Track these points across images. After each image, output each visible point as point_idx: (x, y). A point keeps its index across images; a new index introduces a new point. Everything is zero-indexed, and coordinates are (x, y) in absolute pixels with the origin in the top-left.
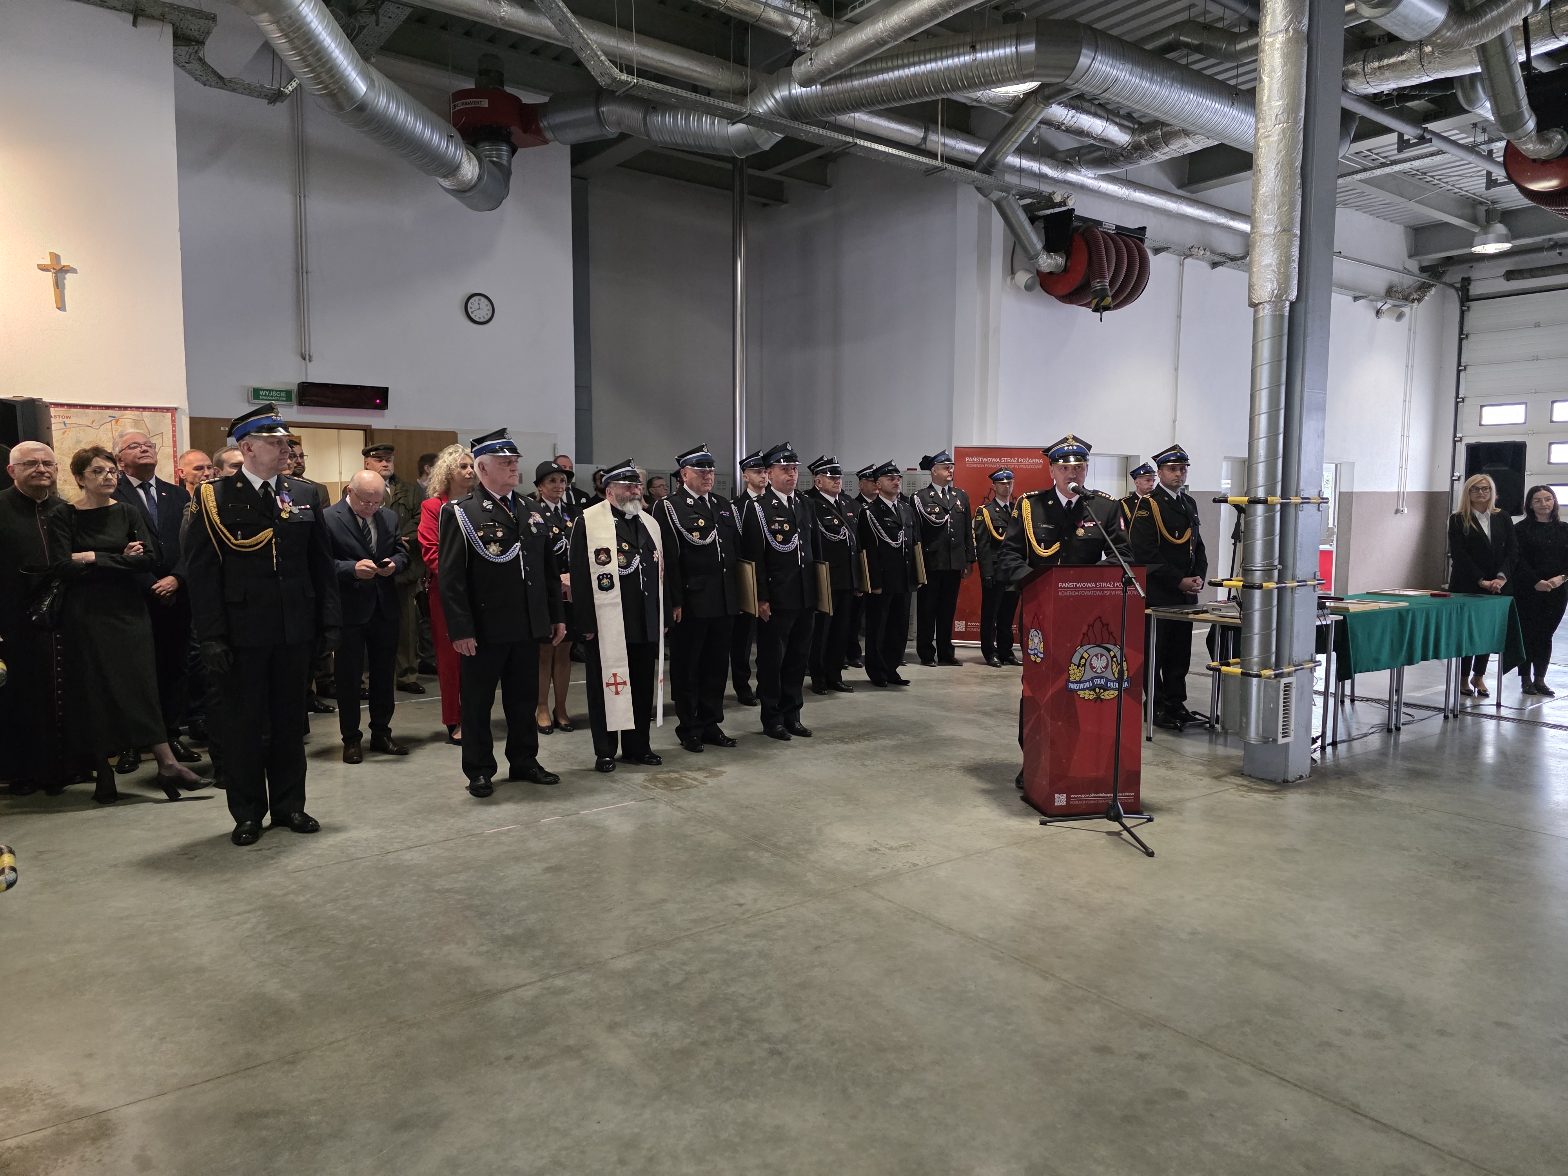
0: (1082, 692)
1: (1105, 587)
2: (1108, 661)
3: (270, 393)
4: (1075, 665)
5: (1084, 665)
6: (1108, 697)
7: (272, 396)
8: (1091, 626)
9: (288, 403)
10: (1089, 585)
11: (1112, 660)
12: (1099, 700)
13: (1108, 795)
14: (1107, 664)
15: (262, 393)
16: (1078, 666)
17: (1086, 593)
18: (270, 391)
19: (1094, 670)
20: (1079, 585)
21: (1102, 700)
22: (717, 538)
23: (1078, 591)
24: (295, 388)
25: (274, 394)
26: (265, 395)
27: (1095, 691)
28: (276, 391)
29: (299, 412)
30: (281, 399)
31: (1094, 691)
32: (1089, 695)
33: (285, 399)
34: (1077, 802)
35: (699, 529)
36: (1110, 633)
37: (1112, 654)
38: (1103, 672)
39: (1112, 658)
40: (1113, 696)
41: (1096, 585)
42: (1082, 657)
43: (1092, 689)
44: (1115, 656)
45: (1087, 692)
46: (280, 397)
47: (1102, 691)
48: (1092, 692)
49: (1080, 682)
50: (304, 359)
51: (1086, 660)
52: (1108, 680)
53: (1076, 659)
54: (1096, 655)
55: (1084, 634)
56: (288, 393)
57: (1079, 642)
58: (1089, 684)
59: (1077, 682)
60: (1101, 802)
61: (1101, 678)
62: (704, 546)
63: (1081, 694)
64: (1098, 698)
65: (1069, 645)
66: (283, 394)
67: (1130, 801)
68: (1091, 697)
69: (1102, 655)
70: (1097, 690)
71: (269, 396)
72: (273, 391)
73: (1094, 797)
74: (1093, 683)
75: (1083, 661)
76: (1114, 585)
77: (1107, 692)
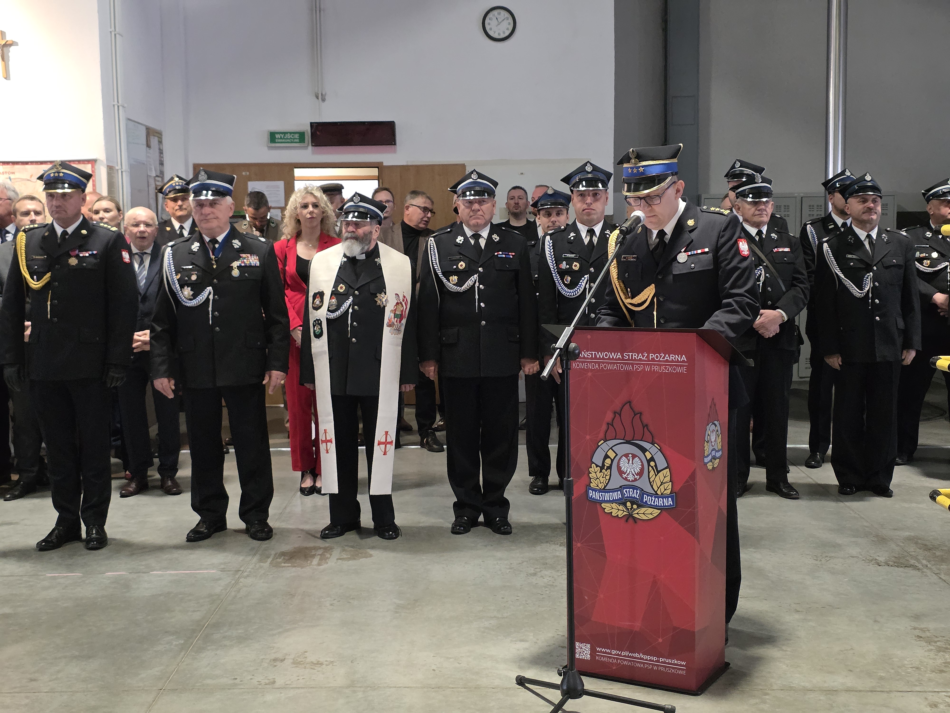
0: (608, 505)
1: (635, 360)
2: (642, 465)
3: (285, 136)
4: (597, 466)
5: (610, 467)
6: (644, 518)
7: (287, 138)
8: (617, 413)
9: (302, 145)
10: (613, 355)
11: (649, 465)
12: (631, 520)
13: (649, 658)
14: (642, 470)
15: (277, 136)
16: (602, 468)
17: (609, 367)
18: (285, 133)
19: (624, 476)
20: (599, 355)
21: (634, 518)
22: (477, 284)
23: (599, 363)
24: (308, 129)
25: (288, 136)
26: (281, 138)
27: (626, 506)
28: (291, 133)
29: (313, 153)
30: (296, 140)
31: (625, 504)
32: (618, 511)
33: (298, 141)
34: (605, 659)
35: (457, 272)
36: (645, 426)
37: (649, 456)
38: (636, 480)
39: (649, 461)
40: (651, 517)
41: (623, 356)
42: (607, 457)
43: (622, 502)
44: (652, 459)
45: (614, 505)
46: (294, 139)
47: (635, 506)
48: (621, 507)
49: (604, 490)
50: (318, 99)
51: (612, 461)
52: (643, 493)
53: (598, 458)
54: (626, 456)
55: (608, 424)
56: (302, 135)
57: (601, 435)
58: (616, 495)
59: (600, 491)
60: (639, 665)
61: (634, 488)
62: (458, 293)
63: (607, 507)
64: (630, 517)
65: (588, 437)
66: (297, 136)
67: (680, 672)
68: (620, 514)
69: (634, 456)
70: (629, 504)
71: (284, 138)
72: (287, 133)
73: (628, 656)
74: (623, 494)
75: (608, 461)
76: (648, 357)
77: (643, 510)
